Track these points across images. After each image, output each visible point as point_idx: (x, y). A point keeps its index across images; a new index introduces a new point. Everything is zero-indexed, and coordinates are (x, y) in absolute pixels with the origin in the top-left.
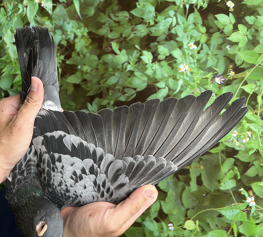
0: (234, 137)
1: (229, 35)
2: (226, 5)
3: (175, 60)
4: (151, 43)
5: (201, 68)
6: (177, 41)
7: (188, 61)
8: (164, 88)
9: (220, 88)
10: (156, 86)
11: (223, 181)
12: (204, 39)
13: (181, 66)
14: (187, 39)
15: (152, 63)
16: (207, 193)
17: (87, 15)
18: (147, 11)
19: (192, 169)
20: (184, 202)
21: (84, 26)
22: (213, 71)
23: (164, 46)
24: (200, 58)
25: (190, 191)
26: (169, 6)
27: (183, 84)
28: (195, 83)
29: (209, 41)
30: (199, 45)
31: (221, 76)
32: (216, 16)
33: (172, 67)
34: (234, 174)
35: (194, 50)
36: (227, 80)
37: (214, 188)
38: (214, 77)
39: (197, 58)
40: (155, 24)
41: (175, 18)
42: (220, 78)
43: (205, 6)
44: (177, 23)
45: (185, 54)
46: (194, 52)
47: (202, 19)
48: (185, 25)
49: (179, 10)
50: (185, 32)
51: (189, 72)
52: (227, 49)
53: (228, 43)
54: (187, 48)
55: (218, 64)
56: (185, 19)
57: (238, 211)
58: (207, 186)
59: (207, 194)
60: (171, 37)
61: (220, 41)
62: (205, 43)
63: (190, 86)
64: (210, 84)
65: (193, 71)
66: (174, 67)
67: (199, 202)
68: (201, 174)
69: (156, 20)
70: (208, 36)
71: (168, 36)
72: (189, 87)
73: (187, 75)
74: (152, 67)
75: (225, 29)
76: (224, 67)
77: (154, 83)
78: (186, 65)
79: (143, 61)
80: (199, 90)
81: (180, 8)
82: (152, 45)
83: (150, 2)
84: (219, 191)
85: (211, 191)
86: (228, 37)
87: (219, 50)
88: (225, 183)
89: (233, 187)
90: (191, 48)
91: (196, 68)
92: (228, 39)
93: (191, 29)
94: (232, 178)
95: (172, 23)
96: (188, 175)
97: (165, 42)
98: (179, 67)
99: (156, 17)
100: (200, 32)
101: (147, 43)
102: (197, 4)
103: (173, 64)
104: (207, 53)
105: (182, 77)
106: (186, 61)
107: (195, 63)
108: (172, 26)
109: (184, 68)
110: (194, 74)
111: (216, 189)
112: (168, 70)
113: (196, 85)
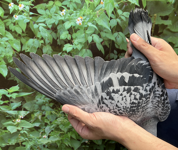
3: (72, 27)
4: (58, 44)
5: (81, 8)
6: (58, 24)
7: (75, 17)
8: (93, 37)
10: (90, 43)
12: (58, 4)
14: (57, 16)
15: (73, 45)
18: (33, 44)
19: (155, 23)
23: (61, 35)
24: (73, 8)
25: (171, 25)
26: (30, 28)
27: (91, 23)
30: (62, 8)
33: (78, 30)
35: (66, 11)
37: (172, 8)
39: (73, 11)
40: (43, 39)
41: (39, 24)
44: (44, 22)
45: (69, 19)
47: (42, 3)
48: (46, 17)
50: (51, 17)
51: (82, 17)
54: (64, 17)
56: (41, 16)
58: (170, 13)
59: (175, 13)
60: (54, 29)
62: (62, 3)
63: (93, 18)
64: (94, 2)
65: (82, 14)
66: (78, 28)
68: (160, 16)
69: (40, 38)
71: (53, 31)
72: (95, 19)
73: (85, 19)
74: (76, 45)
77: (88, 45)
79: (71, 51)
80: (97, 11)
81: (32, 20)
83: (26, 42)
84: (174, 4)
85: (174, 10)
90: (64, 14)
91: (80, 12)
93: (50, 12)
95: (44, 27)
96: (159, 26)
97: (57, 34)
98: (78, 24)
99: (38, 38)
100: (52, 6)
101: (58, 47)
102: (30, 6)
103: (75, 29)
104: (69, 2)
105: (86, 23)
106: (74, 19)
107: (76, 12)
108: (46, 27)
109: (79, 21)
110: (85, 13)
111: (173, 6)
112: (80, 33)
113: (93, 13)
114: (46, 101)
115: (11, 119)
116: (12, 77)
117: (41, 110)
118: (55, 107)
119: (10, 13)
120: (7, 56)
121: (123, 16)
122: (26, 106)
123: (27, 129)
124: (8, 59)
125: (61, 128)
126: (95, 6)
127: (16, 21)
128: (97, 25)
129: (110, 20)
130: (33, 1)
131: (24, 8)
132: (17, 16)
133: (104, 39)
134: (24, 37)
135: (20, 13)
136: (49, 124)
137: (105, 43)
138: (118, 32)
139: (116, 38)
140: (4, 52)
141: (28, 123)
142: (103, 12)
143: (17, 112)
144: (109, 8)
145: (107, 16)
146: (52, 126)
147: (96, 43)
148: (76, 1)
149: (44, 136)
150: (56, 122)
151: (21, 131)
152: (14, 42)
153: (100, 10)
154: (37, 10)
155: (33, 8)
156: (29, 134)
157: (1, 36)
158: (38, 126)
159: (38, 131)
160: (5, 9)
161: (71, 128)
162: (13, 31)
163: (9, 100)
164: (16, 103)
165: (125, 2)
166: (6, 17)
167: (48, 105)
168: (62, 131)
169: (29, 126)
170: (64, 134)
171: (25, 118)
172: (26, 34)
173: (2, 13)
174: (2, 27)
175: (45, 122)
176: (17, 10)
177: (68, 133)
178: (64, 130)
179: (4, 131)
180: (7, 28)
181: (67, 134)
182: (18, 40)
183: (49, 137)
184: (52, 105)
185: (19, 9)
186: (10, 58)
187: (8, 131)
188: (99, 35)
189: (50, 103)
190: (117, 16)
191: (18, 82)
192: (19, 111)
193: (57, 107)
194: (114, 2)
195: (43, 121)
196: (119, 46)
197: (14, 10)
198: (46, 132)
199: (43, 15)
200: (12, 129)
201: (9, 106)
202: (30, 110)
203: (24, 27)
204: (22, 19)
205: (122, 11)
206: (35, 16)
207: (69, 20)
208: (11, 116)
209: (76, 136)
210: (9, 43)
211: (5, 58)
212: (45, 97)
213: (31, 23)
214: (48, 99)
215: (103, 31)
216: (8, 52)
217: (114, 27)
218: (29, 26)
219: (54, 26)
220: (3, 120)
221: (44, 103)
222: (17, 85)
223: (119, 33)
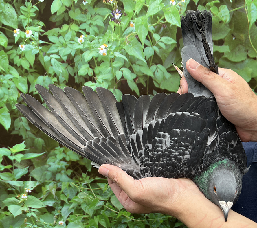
0: (177, 4)
1: (73, 1)
2: (42, 2)
3: (94, 58)
4: (76, 82)
5: (104, 33)
6: (75, 55)
7: (97, 45)
8: (122, 72)
9: (126, 15)
10: (119, 80)
11: (220, 18)
12: (75, 28)
13: (101, 53)
14: (74, 44)
15: (96, 83)
16: (231, 36)
17: (43, 146)
18: (43, 83)
20: (240, 60)
21: (53, 150)
22: (107, 20)
23: (80, 69)
24: (94, 33)
25: (229, 53)
26: (39, 61)
27: (119, 52)
28: (119, 40)
29: (76, 22)
30: (80, 33)
31: (113, 12)
32: (52, 13)
33: (102, 62)
34: (214, 7)
35: (85, 38)
36: (118, 6)
37: (227, 28)
38: (114, 19)
39: (94, 36)
40: (57, 77)
41: (51, 56)
42: (115, 13)
43: (42, 24)
44: (57, 53)
45: (89, 47)
46: (87, 38)
47: (54, 28)
48: (59, 46)
49: (44, 51)
50: (66, 46)
51: (108, 45)
52: (87, 4)
53: (81, 3)
54: (82, 45)
55: (101, 14)
56: (54, 45)
57: (252, 4)
58: (225, 35)
59: (233, 35)
60: (70, 61)
61: (78, 10)
62: (79, 26)
63: (121, 45)
64: (121, 24)
65: (106, 40)
66: (101, 60)
67: (241, 44)
69: (52, 75)
70: (72, 23)
71: (69, 64)
72: (123, 47)
73: (110, 47)
74: (100, 83)
75: (66, 5)
76: (105, 8)
77: (116, 83)
78: (100, 47)
80: (126, 36)
81: (42, 50)
82: (77, 81)
83: (34, 80)
84: (230, 23)
85: (230, 31)
86: (74, 2)
87: (87, 12)
88: (223, 17)
89: (227, 8)
90: (83, 41)
91: (103, 38)
92: (76, 3)
93: (64, 40)
94: (218, 8)
95: (57, 59)
97: (75, 68)
98: (102, 54)
99: (50, 75)
100: (67, 31)
101: (76, 86)
102: (39, 32)
103: (98, 61)
104: (88, 25)
105: (112, 53)
106: (96, 48)
107: (98, 38)
108: (59, 59)
109: (103, 50)
110: (110, 40)
111: (228, 25)
112: (105, 67)
113: (121, 39)
114: (61, 167)
115: (15, 194)
116: (17, 130)
117: (55, 180)
118: (75, 175)
119: (16, 42)
120: (10, 100)
121: (161, 42)
122: (35, 174)
123: (36, 211)
124: (12, 105)
125: (85, 209)
126: (123, 29)
127: (22, 52)
128: (127, 55)
129: (145, 47)
130: (43, 26)
131: (32, 35)
132: (23, 46)
133: (137, 74)
134: (33, 74)
135: (27, 41)
136: (67, 202)
137: (139, 80)
138: (156, 64)
139: (154, 73)
140: (7, 95)
141: (38, 200)
142: (134, 37)
143: (22, 183)
144: (142, 32)
145: (140, 43)
146: (71, 206)
147: (127, 80)
148: (97, 23)
149: (60, 222)
150: (76, 200)
151: (28, 213)
152: (19, 81)
153: (130, 34)
154: (48, 37)
155: (43, 34)
156: (39, 218)
157: (4, 72)
158: (51, 205)
159: (51, 213)
160: (9, 37)
161: (99, 210)
162: (18, 65)
163: (12, 164)
164: (22, 169)
165: (163, 24)
166: (11, 47)
167: (65, 173)
168: (86, 214)
169: (39, 205)
170: (89, 219)
171: (33, 192)
172: (35, 69)
173: (6, 43)
174: (4, 61)
175: (62, 199)
176: (23, 37)
177: (95, 217)
178: (88, 213)
179: (4, 213)
180: (11, 61)
181: (93, 219)
182: (25, 78)
183: (67, 223)
184: (70, 172)
185: (27, 37)
186: (14, 103)
187: (10, 213)
188: (131, 69)
189: (67, 169)
190: (154, 43)
191: (24, 138)
192: (25, 181)
193: (77, 175)
194: (148, 24)
195: (58, 198)
196: (159, 84)
197: (21, 38)
198: (63, 215)
199: (55, 43)
200: (15, 210)
201: (12, 173)
202: (41, 181)
203: (32, 60)
204: (30, 49)
205: (160, 35)
206: (46, 46)
207: (89, 49)
208: (14, 190)
209: (106, 222)
210: (13, 82)
211: (8, 102)
212: (61, 160)
213: (40, 54)
214: (64, 164)
215: (135, 64)
216: (12, 95)
217: (151, 57)
218: (38, 58)
219: (70, 58)
220: (3, 196)
221: (59, 170)
222: (23, 142)
223: (157, 66)
